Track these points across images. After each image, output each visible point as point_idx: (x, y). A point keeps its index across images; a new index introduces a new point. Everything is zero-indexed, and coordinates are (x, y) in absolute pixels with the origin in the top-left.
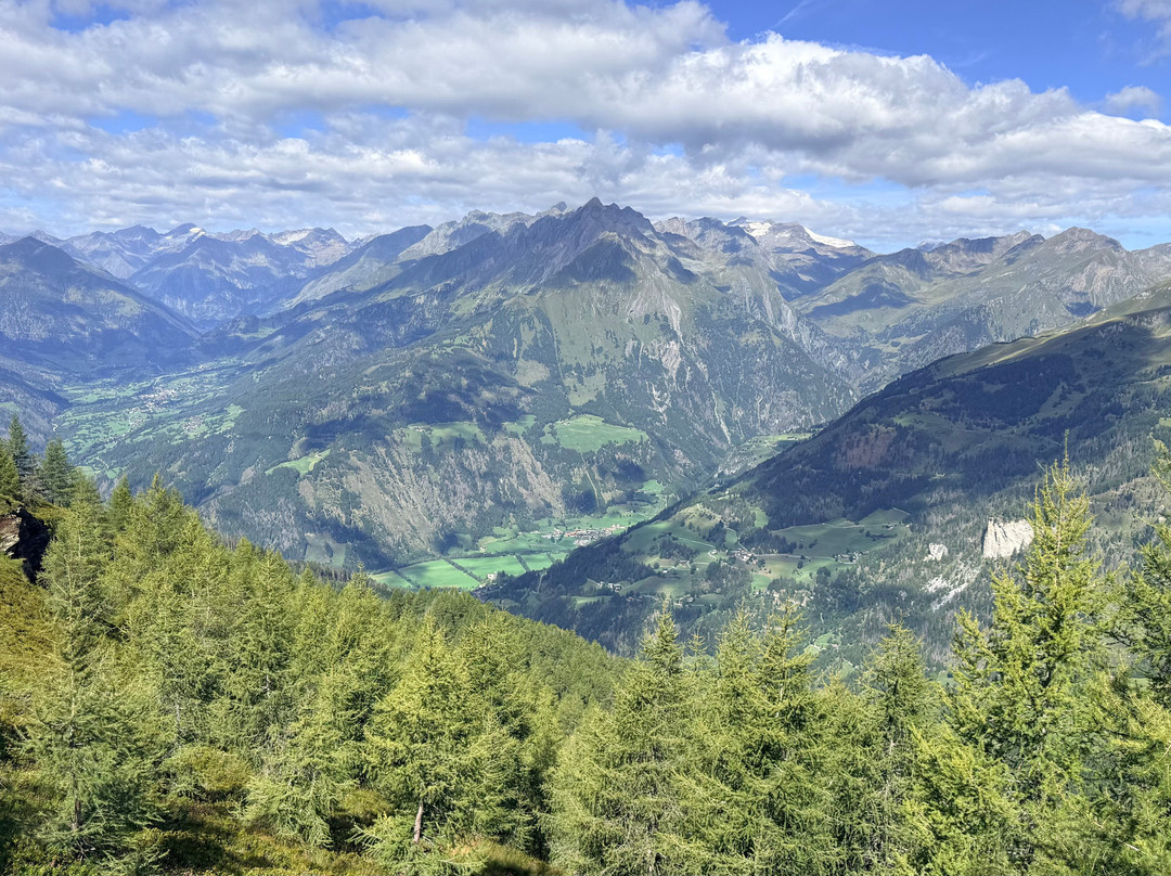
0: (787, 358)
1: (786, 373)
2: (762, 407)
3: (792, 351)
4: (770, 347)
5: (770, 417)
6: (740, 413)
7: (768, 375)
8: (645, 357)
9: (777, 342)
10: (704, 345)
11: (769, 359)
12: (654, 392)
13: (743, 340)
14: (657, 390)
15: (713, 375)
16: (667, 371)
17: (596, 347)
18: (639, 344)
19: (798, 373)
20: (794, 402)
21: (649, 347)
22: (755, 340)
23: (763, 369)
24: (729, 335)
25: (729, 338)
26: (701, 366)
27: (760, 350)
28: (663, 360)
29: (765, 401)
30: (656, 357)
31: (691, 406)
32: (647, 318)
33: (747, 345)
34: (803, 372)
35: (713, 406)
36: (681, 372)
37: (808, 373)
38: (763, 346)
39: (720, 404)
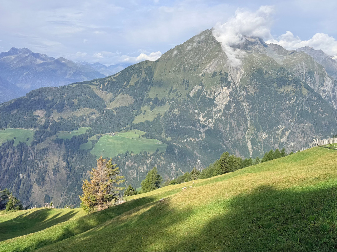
0: (309, 102)
1: (306, 112)
2: (283, 133)
3: (315, 98)
4: (299, 95)
5: (288, 141)
6: (265, 136)
7: (292, 112)
8: (204, 96)
9: (305, 92)
10: (253, 92)
11: (296, 102)
12: (201, 118)
13: (281, 90)
14: (204, 117)
15: (252, 111)
16: (216, 105)
17: (174, 89)
18: (203, 89)
19: (316, 112)
20: (308, 131)
21: (209, 91)
22: (289, 90)
23: (288, 108)
24: (273, 87)
25: (272, 89)
26: (245, 104)
27: (290, 96)
28: (216, 99)
29: (286, 129)
30: (212, 97)
31: (228, 129)
32: (215, 74)
33: (283, 93)
34: (320, 112)
35: (245, 130)
36: (227, 107)
37: (324, 113)
38: (294, 94)
39: (251, 129)
